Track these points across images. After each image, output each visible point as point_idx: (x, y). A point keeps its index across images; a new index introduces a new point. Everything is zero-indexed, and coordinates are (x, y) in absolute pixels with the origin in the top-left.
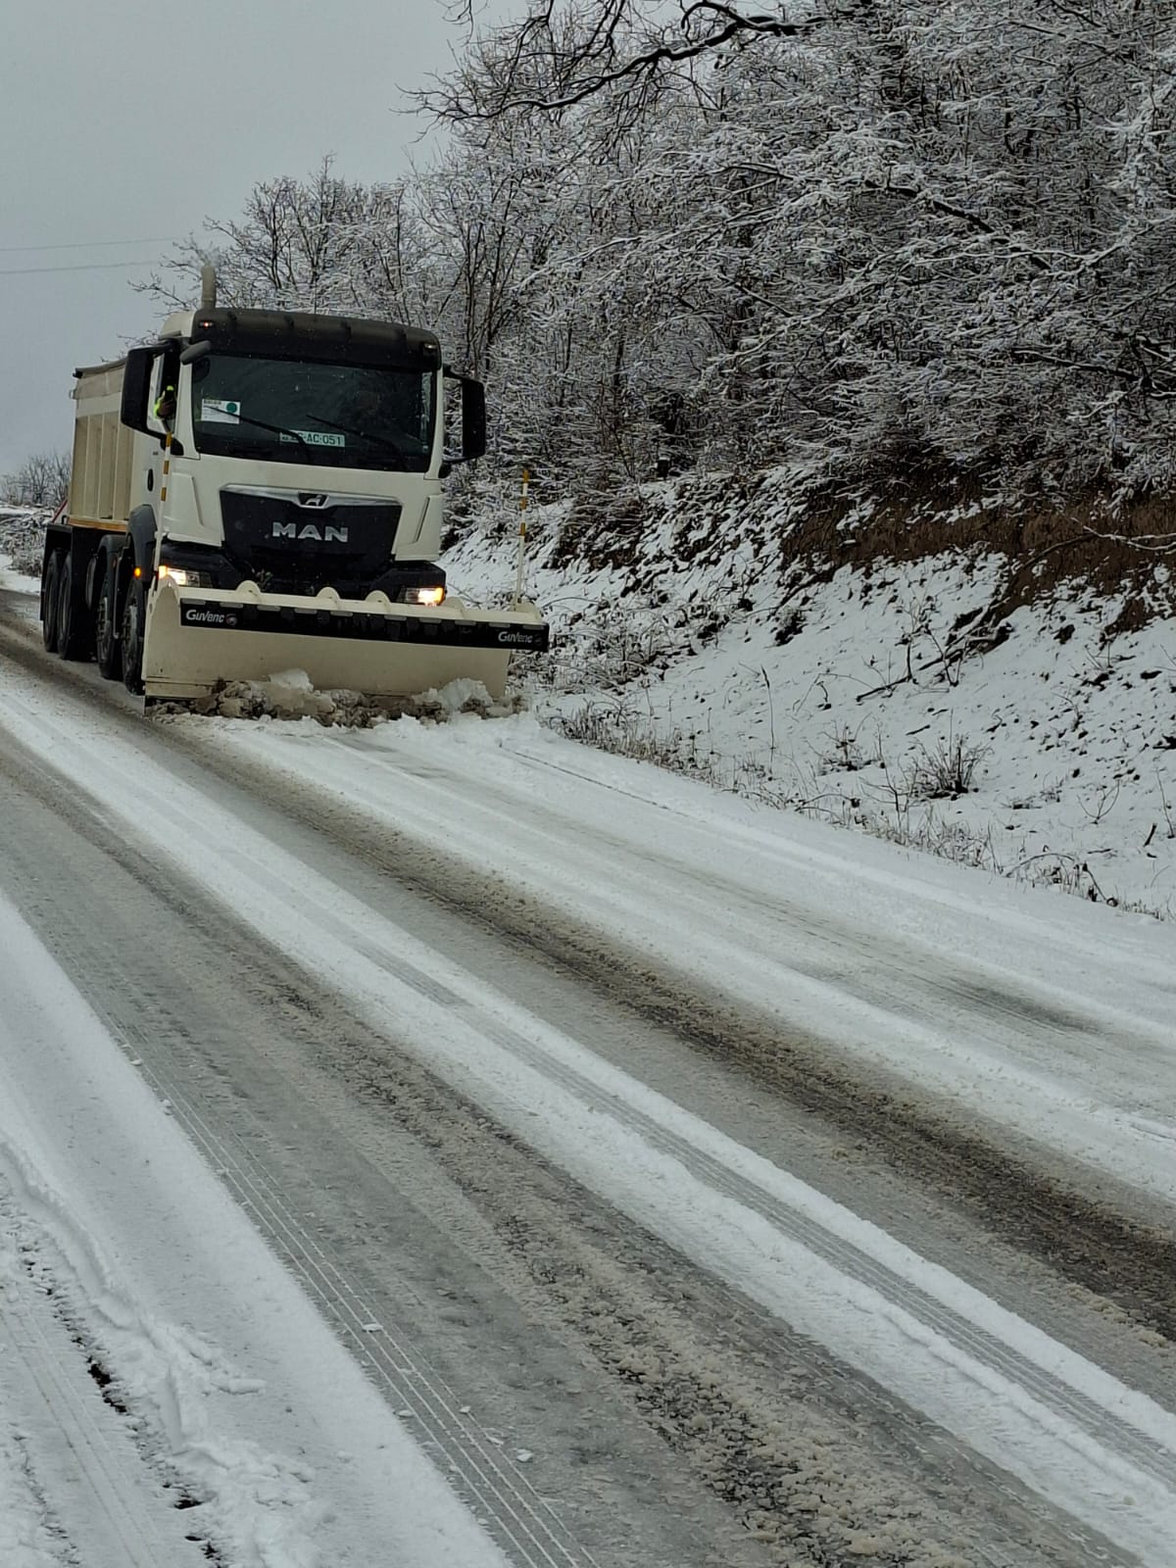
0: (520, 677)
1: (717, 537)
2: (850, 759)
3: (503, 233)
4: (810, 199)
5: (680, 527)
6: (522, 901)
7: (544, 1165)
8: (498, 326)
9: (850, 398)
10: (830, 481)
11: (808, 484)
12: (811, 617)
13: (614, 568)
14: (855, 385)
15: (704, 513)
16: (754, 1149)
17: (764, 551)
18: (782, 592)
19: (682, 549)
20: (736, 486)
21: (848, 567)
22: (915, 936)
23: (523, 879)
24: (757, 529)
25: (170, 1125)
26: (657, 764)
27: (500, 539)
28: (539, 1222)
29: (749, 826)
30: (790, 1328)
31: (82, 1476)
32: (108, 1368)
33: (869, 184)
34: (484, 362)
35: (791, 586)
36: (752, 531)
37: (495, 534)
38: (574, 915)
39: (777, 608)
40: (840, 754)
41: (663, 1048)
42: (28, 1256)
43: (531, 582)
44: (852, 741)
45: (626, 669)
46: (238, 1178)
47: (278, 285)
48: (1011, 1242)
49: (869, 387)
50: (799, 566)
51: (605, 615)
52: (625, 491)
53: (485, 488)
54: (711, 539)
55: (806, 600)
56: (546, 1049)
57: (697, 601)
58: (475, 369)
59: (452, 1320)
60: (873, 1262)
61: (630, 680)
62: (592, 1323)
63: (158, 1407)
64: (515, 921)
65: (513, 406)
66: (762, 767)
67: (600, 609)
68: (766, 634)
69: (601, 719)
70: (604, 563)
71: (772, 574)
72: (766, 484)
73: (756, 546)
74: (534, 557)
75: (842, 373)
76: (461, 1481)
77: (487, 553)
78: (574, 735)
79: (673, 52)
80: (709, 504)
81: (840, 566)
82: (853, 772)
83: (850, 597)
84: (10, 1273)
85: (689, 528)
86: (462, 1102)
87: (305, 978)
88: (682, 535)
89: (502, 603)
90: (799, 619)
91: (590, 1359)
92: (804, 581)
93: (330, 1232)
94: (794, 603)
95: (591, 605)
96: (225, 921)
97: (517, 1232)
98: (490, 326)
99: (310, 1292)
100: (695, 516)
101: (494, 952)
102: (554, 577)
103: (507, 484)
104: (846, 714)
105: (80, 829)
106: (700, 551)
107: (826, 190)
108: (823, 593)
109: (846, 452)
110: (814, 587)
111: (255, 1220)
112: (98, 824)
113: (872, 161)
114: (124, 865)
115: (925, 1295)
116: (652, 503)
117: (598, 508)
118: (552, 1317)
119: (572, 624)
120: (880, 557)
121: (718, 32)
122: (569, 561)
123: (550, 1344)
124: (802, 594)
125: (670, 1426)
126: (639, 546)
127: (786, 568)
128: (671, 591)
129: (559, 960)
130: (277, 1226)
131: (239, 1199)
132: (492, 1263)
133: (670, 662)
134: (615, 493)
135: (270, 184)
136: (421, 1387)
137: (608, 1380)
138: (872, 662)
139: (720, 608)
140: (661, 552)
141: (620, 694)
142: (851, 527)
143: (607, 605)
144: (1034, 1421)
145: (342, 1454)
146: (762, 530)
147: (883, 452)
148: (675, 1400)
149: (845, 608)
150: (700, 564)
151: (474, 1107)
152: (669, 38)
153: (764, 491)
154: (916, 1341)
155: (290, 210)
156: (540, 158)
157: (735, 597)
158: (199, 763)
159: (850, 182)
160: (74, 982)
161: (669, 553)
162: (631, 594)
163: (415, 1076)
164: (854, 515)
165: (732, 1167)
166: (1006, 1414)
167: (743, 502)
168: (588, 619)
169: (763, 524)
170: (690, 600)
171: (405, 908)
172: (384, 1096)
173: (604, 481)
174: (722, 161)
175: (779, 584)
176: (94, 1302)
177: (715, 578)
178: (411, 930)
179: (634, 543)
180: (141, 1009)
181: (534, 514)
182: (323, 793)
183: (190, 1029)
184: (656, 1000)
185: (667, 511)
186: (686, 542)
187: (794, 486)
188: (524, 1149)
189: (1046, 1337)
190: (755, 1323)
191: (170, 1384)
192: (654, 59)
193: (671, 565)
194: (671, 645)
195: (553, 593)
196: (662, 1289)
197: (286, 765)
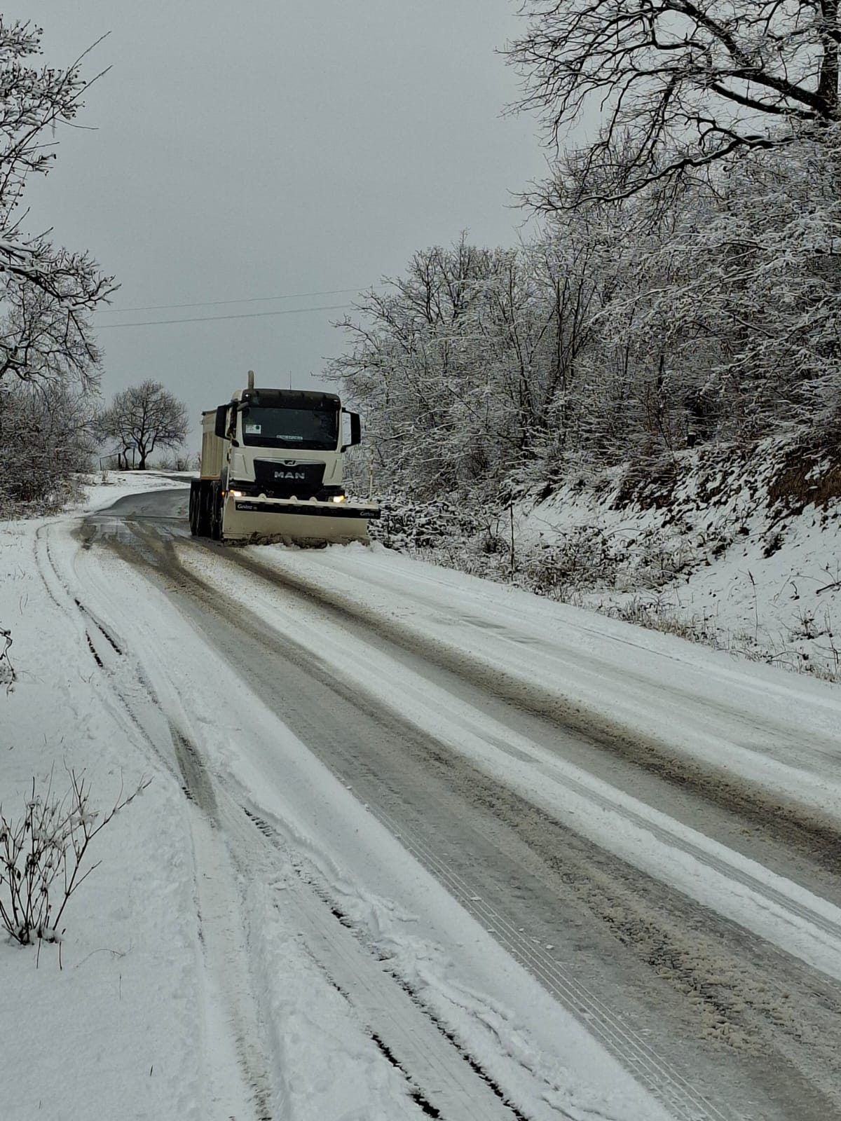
0: (592, 582)
1: (726, 486)
2: (809, 631)
3: (582, 284)
4: (779, 263)
5: (702, 480)
6: (578, 711)
7: (575, 835)
8: (579, 346)
9: (812, 391)
10: (800, 448)
11: (787, 449)
12: (788, 539)
13: (657, 509)
14: (814, 382)
15: (717, 470)
16: (696, 829)
17: (757, 495)
18: (769, 521)
19: (702, 495)
20: (738, 451)
21: (812, 505)
22: (824, 730)
23: (580, 699)
24: (752, 480)
25: (370, 816)
26: (678, 635)
27: (581, 490)
28: (569, 859)
29: (730, 669)
30: (698, 903)
31: (331, 948)
32: (341, 911)
33: (818, 251)
34: (570, 371)
35: (774, 518)
36: (749, 482)
37: (577, 487)
38: (609, 718)
39: (765, 533)
40: (803, 628)
41: (652, 783)
42: (297, 868)
43: (601, 519)
44: (811, 620)
45: (663, 576)
46: (406, 838)
47: (430, 320)
48: (831, 871)
49: (824, 384)
50: (780, 504)
51: (649, 540)
52: (665, 456)
53: (570, 456)
54: (722, 487)
55: (784, 527)
56: (583, 784)
57: (712, 529)
58: (563, 375)
59: (518, 897)
60: (750, 877)
61: (666, 583)
62: (592, 899)
63: (367, 924)
64: (572, 721)
65: (589, 401)
66: (751, 638)
67: (647, 536)
68: (757, 550)
69: (645, 609)
70: (650, 506)
71: (762, 511)
72: (758, 450)
73: (752, 492)
74: (604, 502)
75: (807, 375)
76: (517, 956)
77: (572, 500)
78: (627, 618)
79: (695, 161)
80: (721, 464)
81: (808, 504)
82: (811, 640)
83: (814, 524)
84: (290, 874)
85: (707, 480)
86: (531, 807)
87: (445, 749)
88: (703, 485)
89: (580, 533)
90: (779, 540)
91: (588, 913)
92: (783, 515)
93: (456, 861)
94: (776, 530)
95: (641, 534)
96: (398, 721)
97: (556, 863)
98: (573, 346)
99: (444, 885)
100: (711, 472)
101: (559, 736)
102: (615, 516)
103: (585, 453)
104: (809, 603)
105: (309, 672)
106: (714, 496)
107: (789, 257)
108: (796, 522)
109: (810, 427)
110: (790, 518)
111: (415, 856)
112: (319, 670)
113: (820, 236)
114: (336, 691)
115: (775, 891)
116: (683, 464)
117: (646, 468)
118: (571, 896)
119: (628, 546)
120: (834, 498)
121: (725, 147)
122: (627, 504)
123: (568, 906)
124: (781, 523)
125: (626, 938)
126: (673, 493)
127: (772, 506)
128: (695, 523)
129: (597, 740)
130: (427, 859)
131: (406, 847)
132: (541, 874)
133: (693, 570)
134: (658, 458)
135: (425, 251)
136: (498, 920)
137: (597, 920)
138: (827, 568)
139: (727, 533)
140: (688, 497)
141: (660, 592)
142: (815, 478)
143: (651, 533)
144: (816, 938)
145: (458, 943)
146: (756, 481)
147: (834, 427)
148: (630, 929)
149: (809, 532)
150: (715, 504)
151: (538, 809)
152: (692, 152)
153: (757, 455)
154: (764, 908)
155: (438, 268)
156: (609, 233)
157: (738, 526)
158: (380, 635)
159: (805, 250)
160: (311, 750)
161: (693, 497)
162: (668, 525)
163: (505, 795)
164: (817, 469)
165: (681, 837)
166: (804, 936)
167: (743, 462)
168: (638, 543)
169: (756, 477)
170: (708, 529)
171: (506, 714)
172: (488, 804)
173: (650, 451)
174: (720, 239)
175: (767, 517)
176: (333, 884)
177: (724, 514)
178: (508, 725)
179: (670, 491)
180: (351, 763)
181: (604, 473)
182: (458, 652)
183: (379, 773)
184: (652, 761)
185: (692, 469)
186: (705, 490)
187: (777, 451)
188: (565, 829)
189: (835, 907)
190: (680, 900)
191: (374, 914)
192: (682, 165)
193: (695, 506)
194: (694, 559)
195: (616, 526)
196: (631, 886)
197: (434, 636)
